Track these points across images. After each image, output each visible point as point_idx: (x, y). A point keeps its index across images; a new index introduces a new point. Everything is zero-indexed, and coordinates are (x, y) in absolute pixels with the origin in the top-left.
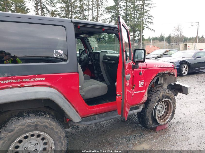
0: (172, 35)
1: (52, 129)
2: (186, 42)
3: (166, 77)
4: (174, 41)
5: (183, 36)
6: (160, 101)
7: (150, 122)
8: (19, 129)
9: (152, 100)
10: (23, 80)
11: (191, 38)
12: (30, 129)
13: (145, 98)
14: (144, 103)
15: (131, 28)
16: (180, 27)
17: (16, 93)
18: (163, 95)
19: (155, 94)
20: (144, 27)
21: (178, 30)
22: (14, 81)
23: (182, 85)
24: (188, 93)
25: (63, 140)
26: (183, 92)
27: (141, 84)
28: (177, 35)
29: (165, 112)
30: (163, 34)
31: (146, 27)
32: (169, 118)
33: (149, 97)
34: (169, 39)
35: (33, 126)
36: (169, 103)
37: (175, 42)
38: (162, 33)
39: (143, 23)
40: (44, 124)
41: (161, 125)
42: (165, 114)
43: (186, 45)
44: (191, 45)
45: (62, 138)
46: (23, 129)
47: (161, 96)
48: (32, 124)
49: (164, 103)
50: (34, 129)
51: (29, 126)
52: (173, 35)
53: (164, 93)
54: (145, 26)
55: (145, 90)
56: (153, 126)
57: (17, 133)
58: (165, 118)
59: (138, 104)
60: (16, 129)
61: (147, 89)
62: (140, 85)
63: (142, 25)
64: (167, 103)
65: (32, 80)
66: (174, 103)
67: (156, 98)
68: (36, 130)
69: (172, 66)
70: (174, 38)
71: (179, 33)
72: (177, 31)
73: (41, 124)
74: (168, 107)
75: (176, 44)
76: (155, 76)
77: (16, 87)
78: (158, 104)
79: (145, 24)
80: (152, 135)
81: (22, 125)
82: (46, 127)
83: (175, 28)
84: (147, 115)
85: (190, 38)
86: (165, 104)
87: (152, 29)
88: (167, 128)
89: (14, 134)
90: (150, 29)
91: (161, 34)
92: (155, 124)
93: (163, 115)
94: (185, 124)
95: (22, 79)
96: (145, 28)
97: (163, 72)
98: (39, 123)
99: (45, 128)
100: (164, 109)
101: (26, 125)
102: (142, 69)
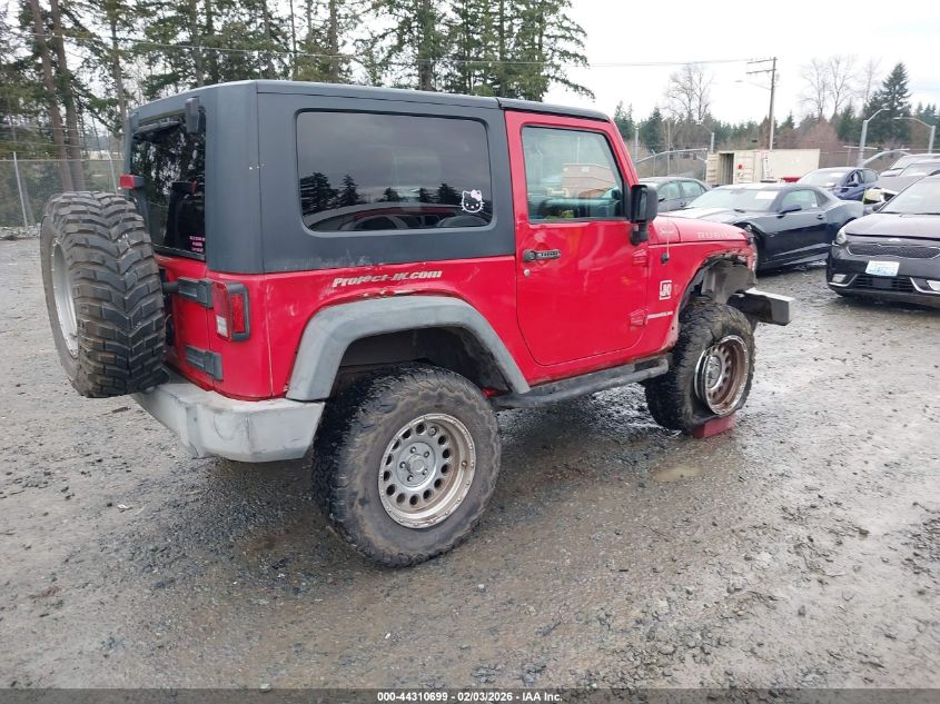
0: (665, 115)
1: (472, 408)
2: (723, 144)
3: (726, 270)
4: (675, 140)
5: (708, 119)
6: (714, 342)
7: (688, 408)
8: (407, 404)
9: (694, 339)
10: (392, 276)
11: (742, 126)
12: (427, 404)
13: (673, 336)
14: (670, 350)
15: (489, 82)
16: (696, 78)
17: (395, 308)
18: (723, 325)
19: (703, 320)
20: (548, 76)
21: (689, 91)
22: (374, 279)
23: (769, 295)
24: (790, 318)
25: (495, 441)
26: (774, 319)
27: (666, 290)
28: (686, 115)
29: (724, 380)
30: (625, 109)
31: (557, 79)
32: (739, 396)
33: (685, 331)
34: (652, 131)
35: (434, 397)
36: (738, 352)
37: (677, 147)
38: (621, 102)
39: (545, 60)
40: (457, 393)
41: (717, 418)
42: (725, 388)
43: (730, 157)
44: (750, 160)
45: (493, 436)
46: (414, 405)
47: (718, 326)
48: (431, 393)
49: (724, 352)
50: (436, 406)
51: (426, 397)
52: (670, 115)
53: (725, 318)
54: (551, 71)
55: (674, 310)
56: (695, 421)
57: (402, 413)
58: (728, 399)
59: (656, 354)
60: (401, 404)
61: (678, 308)
62: (661, 294)
63: (540, 69)
64: (732, 352)
65: (412, 277)
66: (752, 349)
67: (704, 332)
68: (439, 408)
69: (742, 237)
70: (672, 125)
71: (695, 104)
72: (684, 96)
73: (451, 395)
74: (734, 363)
75: (687, 156)
76: (698, 267)
77: (377, 295)
78: (708, 353)
79: (552, 65)
80: (693, 448)
81: (412, 395)
82: (459, 401)
83: (675, 80)
84: (681, 387)
85: (738, 126)
86: (727, 354)
87: (583, 89)
88: (730, 429)
89: (397, 416)
90: (572, 89)
91: (619, 108)
92: (703, 416)
93: (720, 388)
94: (780, 416)
95: (391, 273)
96: (552, 84)
97: (718, 254)
98: (445, 390)
99: (456, 407)
100: (723, 372)
101: (420, 393)
102: (668, 245)
